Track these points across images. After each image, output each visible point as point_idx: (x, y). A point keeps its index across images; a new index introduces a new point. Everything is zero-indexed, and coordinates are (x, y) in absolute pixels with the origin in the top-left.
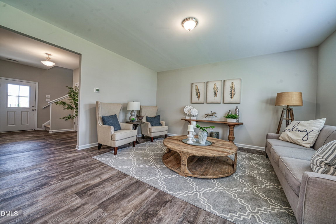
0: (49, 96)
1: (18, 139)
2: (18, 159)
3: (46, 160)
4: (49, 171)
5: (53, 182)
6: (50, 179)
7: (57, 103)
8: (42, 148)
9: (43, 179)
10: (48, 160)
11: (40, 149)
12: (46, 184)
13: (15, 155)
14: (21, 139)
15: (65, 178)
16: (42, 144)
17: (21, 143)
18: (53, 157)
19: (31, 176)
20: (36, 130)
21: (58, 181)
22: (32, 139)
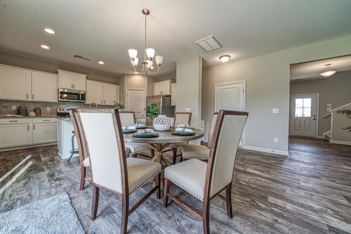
0: (331, 104)
1: (301, 143)
2: (300, 155)
3: (321, 162)
4: (322, 170)
5: (324, 179)
6: (321, 176)
7: (339, 112)
8: (319, 153)
9: (316, 173)
10: (323, 164)
11: (318, 154)
12: (317, 177)
13: (299, 152)
14: (303, 143)
15: (336, 182)
16: (320, 150)
17: (303, 146)
18: (328, 163)
19: (308, 168)
20: (316, 138)
21: (329, 180)
22: (312, 144)
